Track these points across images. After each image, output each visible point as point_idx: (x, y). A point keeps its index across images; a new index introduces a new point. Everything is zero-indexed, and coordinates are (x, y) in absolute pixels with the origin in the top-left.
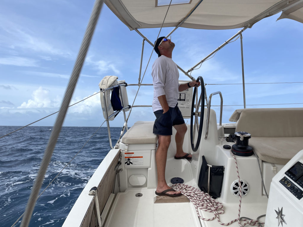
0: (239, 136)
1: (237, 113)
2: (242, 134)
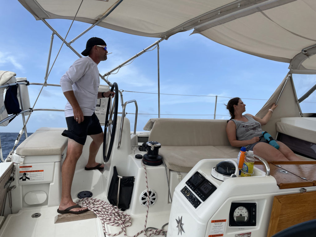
0: (150, 145)
1: (151, 122)
2: (153, 144)
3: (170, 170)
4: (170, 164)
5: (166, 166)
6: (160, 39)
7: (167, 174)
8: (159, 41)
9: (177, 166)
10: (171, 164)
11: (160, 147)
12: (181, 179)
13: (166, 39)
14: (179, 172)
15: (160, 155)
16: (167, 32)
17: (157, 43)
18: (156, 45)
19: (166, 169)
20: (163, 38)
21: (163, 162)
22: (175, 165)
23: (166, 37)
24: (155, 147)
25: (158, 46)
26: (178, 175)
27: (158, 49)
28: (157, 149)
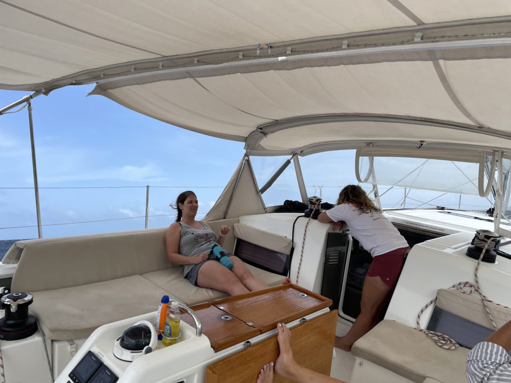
0: (9, 303)
1: (18, 248)
2: (15, 299)
3: (52, 341)
4: (51, 331)
5: (43, 335)
6: (32, 93)
7: (46, 349)
8: (31, 97)
9: (66, 330)
10: (53, 331)
11: (31, 302)
12: (75, 352)
13: (46, 93)
14: (71, 341)
15: (32, 316)
16: (46, 83)
17: (27, 100)
18: (26, 103)
19: (44, 341)
20: (38, 92)
21: (39, 329)
22: (61, 330)
23: (44, 91)
24: (19, 306)
25: (30, 105)
26: (69, 347)
27: (30, 110)
28: (24, 308)
